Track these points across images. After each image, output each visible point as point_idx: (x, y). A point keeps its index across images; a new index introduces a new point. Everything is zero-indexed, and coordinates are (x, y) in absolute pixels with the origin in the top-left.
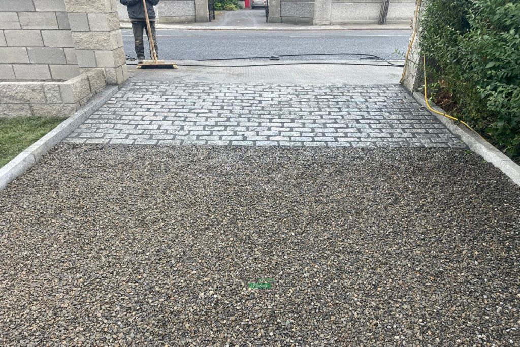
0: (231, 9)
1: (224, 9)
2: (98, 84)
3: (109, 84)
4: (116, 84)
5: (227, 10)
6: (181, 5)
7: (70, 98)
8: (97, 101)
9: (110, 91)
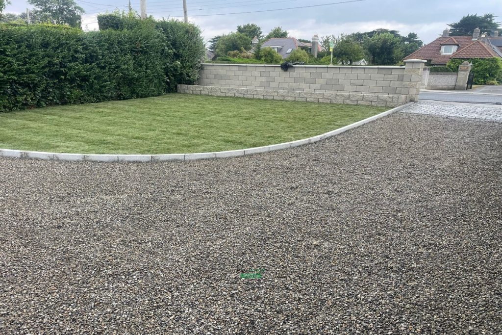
0: (493, 84)
1: (485, 84)
2: (408, 100)
3: (411, 101)
4: (414, 101)
5: (488, 85)
6: (446, 78)
7: (400, 101)
8: (408, 104)
9: (411, 103)
